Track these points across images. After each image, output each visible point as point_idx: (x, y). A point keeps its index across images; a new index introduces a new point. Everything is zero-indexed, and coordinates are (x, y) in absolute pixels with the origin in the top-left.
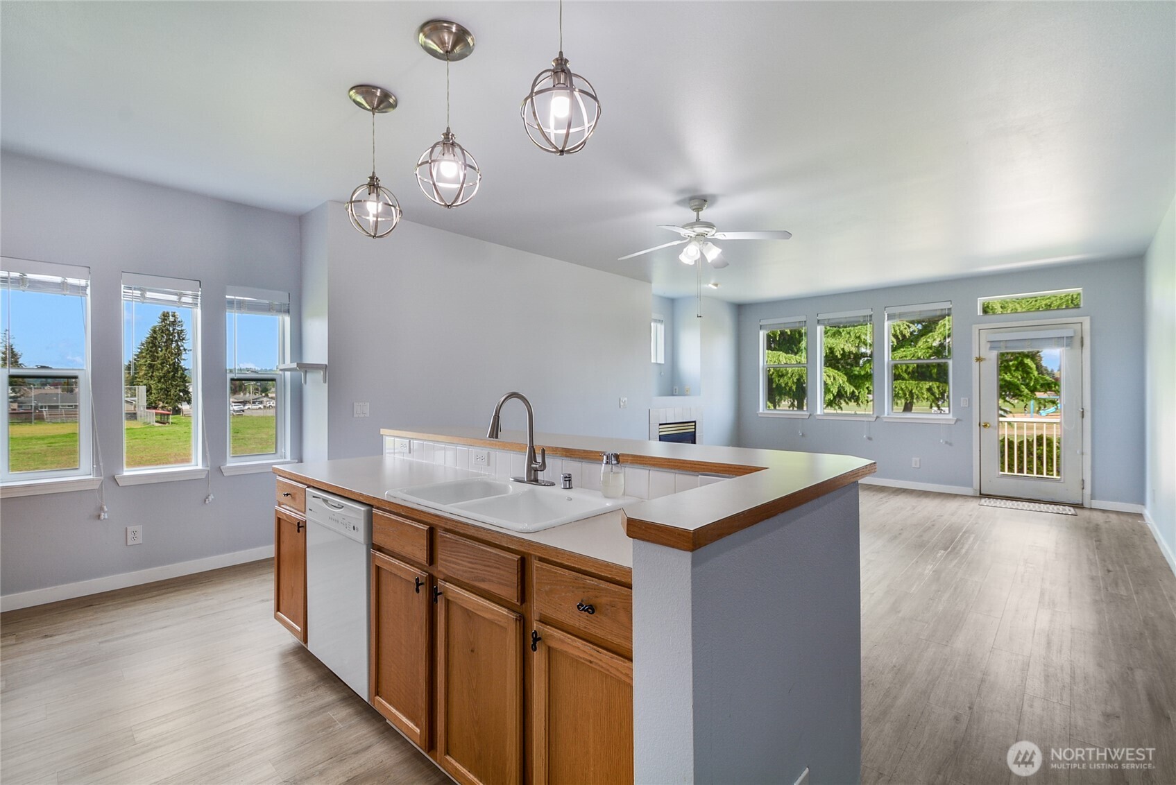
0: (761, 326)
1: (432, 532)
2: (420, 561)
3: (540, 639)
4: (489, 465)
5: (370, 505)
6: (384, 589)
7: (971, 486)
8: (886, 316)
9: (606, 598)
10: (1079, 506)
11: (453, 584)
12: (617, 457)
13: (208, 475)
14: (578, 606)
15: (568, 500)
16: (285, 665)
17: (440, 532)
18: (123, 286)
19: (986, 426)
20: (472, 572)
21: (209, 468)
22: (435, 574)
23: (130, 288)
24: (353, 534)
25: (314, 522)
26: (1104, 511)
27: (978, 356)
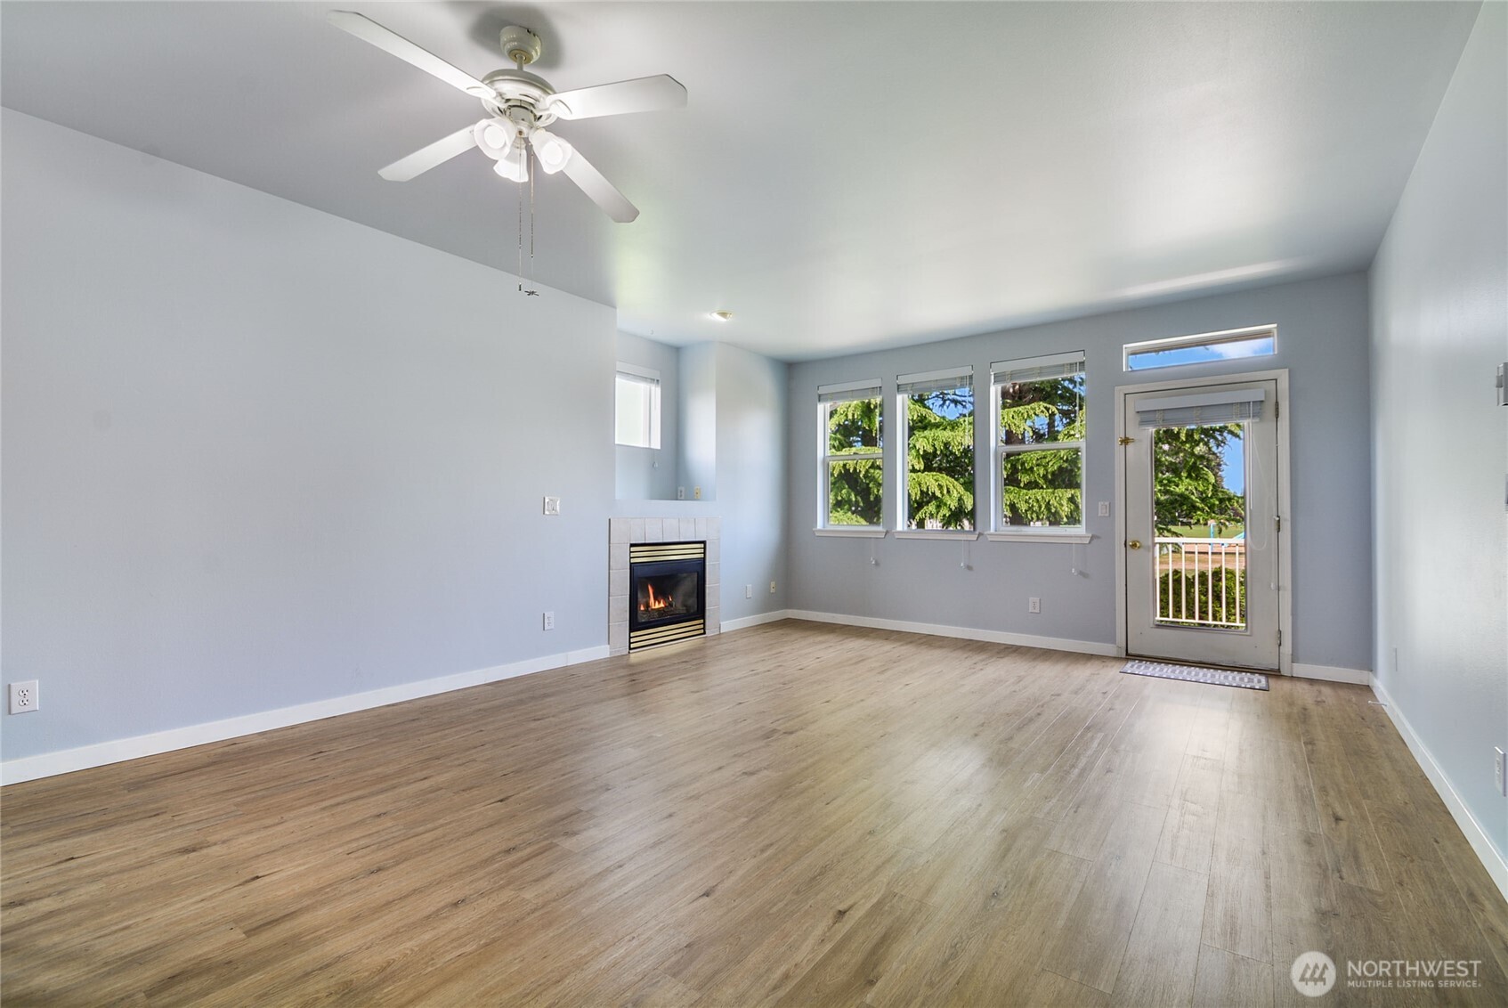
0: (820, 396)
7: (1114, 641)
8: (993, 377)
10: (1274, 674)
19: (1134, 546)
26: (1312, 681)
27: (1123, 438)
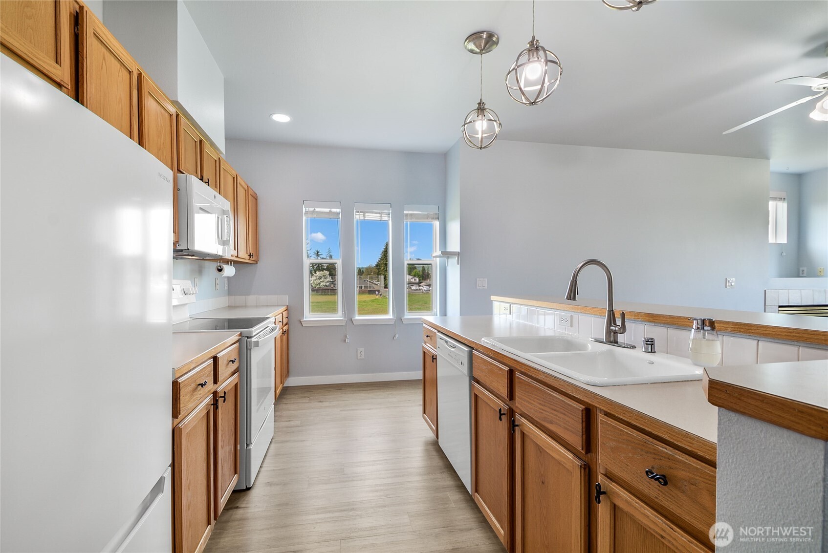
1: (511, 373)
2: (502, 395)
3: (604, 493)
4: (572, 326)
5: (471, 347)
6: (480, 411)
9: (683, 473)
11: (527, 420)
12: (712, 324)
13: (395, 322)
14: (647, 472)
15: (649, 363)
16: (427, 450)
17: (517, 374)
18: (355, 211)
20: (542, 413)
21: (395, 318)
22: (514, 408)
23: (358, 212)
24: (460, 367)
25: (442, 357)
